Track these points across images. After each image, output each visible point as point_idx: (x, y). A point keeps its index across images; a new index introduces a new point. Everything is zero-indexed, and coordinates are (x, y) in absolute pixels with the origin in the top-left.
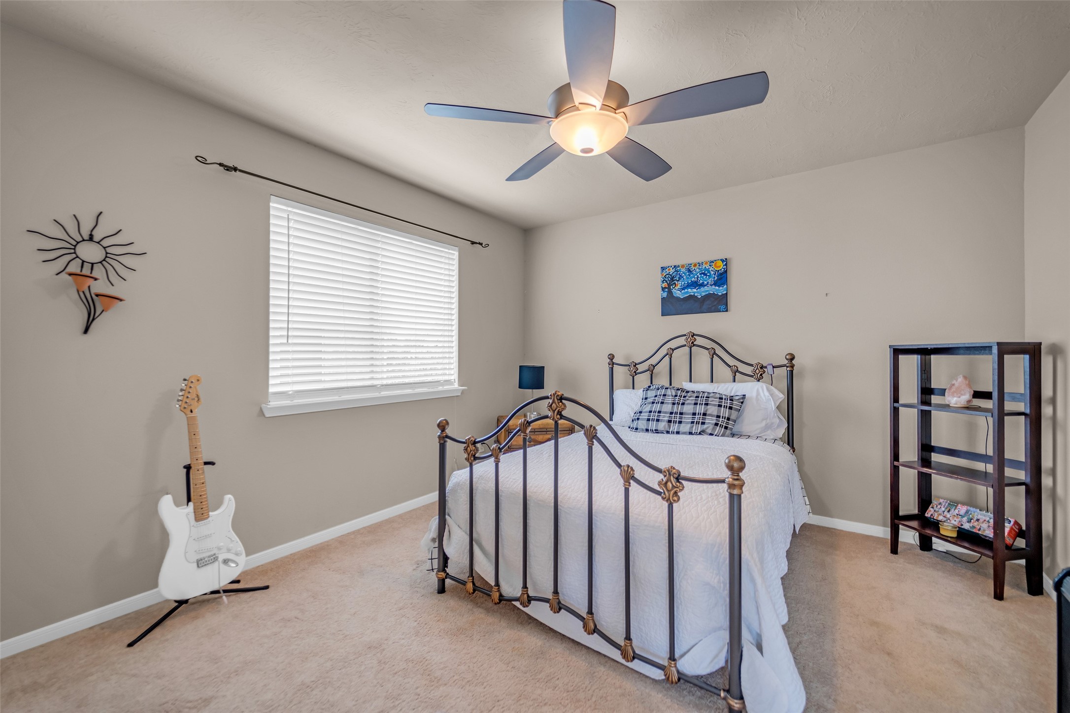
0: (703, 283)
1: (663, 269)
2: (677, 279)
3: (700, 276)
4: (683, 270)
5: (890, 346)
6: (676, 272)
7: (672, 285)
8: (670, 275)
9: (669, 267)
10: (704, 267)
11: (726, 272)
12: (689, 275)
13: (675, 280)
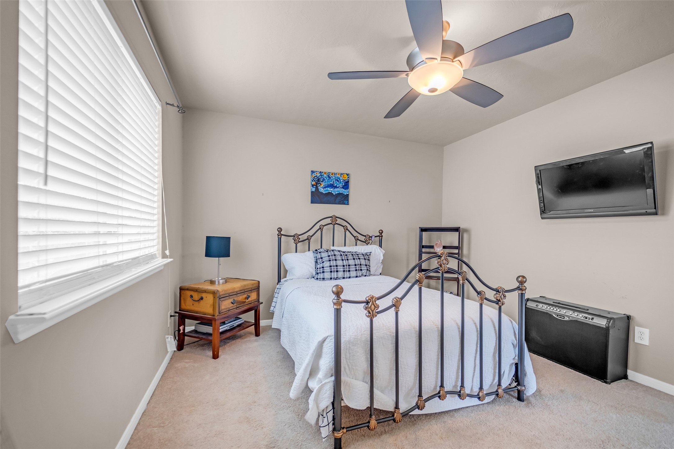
0: (337, 186)
1: (313, 172)
2: (322, 181)
3: (335, 181)
4: (325, 175)
5: (420, 228)
6: (321, 176)
7: (318, 184)
8: (317, 177)
9: (316, 172)
10: (337, 176)
11: (348, 181)
12: (329, 180)
13: (320, 181)
